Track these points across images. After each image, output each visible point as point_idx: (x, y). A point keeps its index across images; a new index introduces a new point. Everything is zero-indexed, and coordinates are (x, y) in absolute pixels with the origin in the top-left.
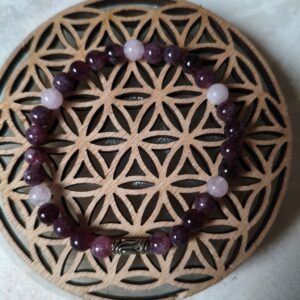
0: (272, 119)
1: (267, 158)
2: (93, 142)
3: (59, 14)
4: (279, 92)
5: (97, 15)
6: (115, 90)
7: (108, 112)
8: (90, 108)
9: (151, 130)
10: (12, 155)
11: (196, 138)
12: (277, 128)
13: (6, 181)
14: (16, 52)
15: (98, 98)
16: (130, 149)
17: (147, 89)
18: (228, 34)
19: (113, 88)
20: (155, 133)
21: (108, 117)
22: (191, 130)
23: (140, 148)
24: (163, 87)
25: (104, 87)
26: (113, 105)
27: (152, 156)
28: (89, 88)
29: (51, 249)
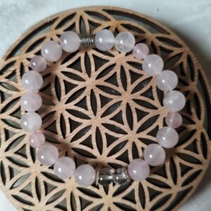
0: (200, 149)
1: (182, 175)
2: (67, 110)
3: (83, 8)
5: (109, 20)
6: (98, 80)
7: (87, 93)
8: (77, 85)
9: (110, 119)
10: (10, 95)
11: (140, 139)
12: (200, 156)
14: (42, 24)
15: (84, 81)
16: (91, 126)
17: (120, 89)
18: (196, 74)
19: (97, 78)
20: (112, 123)
21: (85, 97)
22: (138, 132)
23: (97, 129)
24: (133, 92)
25: (92, 75)
26: (92, 90)
27: (104, 137)
28: (81, 71)
29: (11, 170)
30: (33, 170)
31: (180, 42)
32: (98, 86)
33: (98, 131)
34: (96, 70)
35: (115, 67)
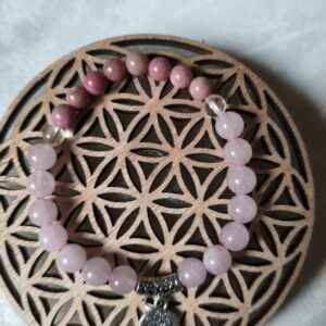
0: (296, 199)
1: (282, 240)
2: (100, 196)
3: (83, 48)
4: (308, 170)
6: (132, 143)
7: (120, 165)
8: (103, 158)
9: (163, 192)
10: (15, 197)
11: (211, 207)
12: (299, 209)
13: (5, 223)
14: (32, 85)
15: (112, 148)
16: (139, 208)
17: (165, 146)
18: (263, 97)
19: (129, 141)
20: (167, 196)
21: (120, 171)
22: (206, 198)
23: (149, 210)
24: (184, 146)
25: (121, 138)
26: (127, 159)
27: (161, 219)
28: (104, 137)
29: (44, 301)
30: (75, 294)
31: (229, 60)
32: (133, 151)
33: (150, 213)
34: (125, 129)
35: (150, 119)
